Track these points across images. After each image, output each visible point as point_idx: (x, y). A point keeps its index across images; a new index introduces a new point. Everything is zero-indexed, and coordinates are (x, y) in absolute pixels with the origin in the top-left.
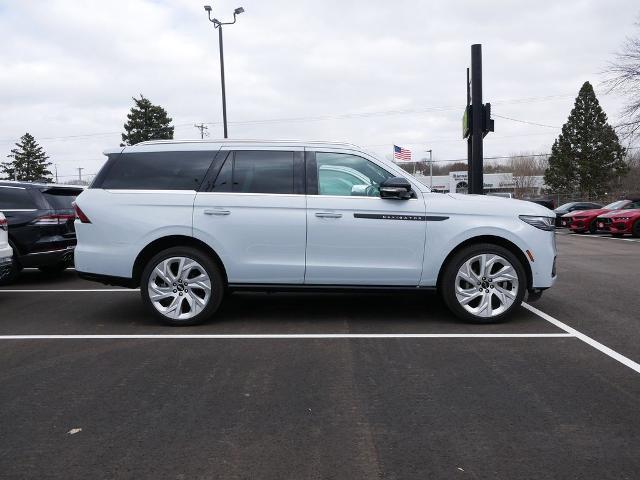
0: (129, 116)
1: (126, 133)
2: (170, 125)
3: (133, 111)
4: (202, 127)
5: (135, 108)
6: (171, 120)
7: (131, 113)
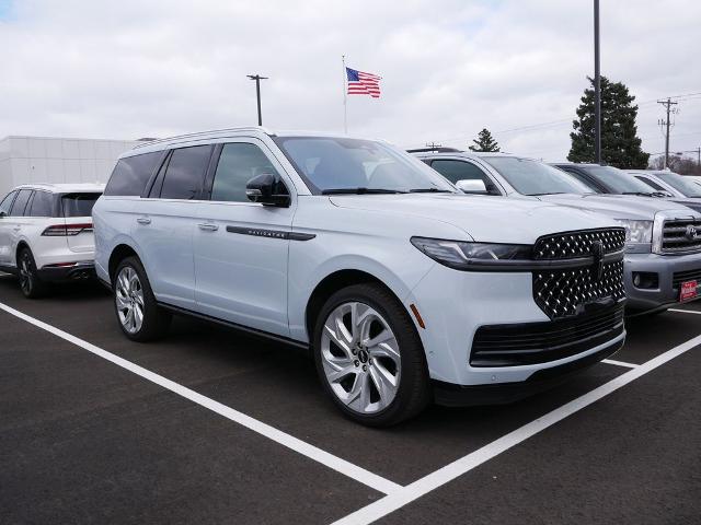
0: (583, 99)
1: (578, 119)
2: (632, 104)
3: (587, 92)
4: (669, 102)
5: (590, 89)
6: (634, 98)
7: (585, 96)
